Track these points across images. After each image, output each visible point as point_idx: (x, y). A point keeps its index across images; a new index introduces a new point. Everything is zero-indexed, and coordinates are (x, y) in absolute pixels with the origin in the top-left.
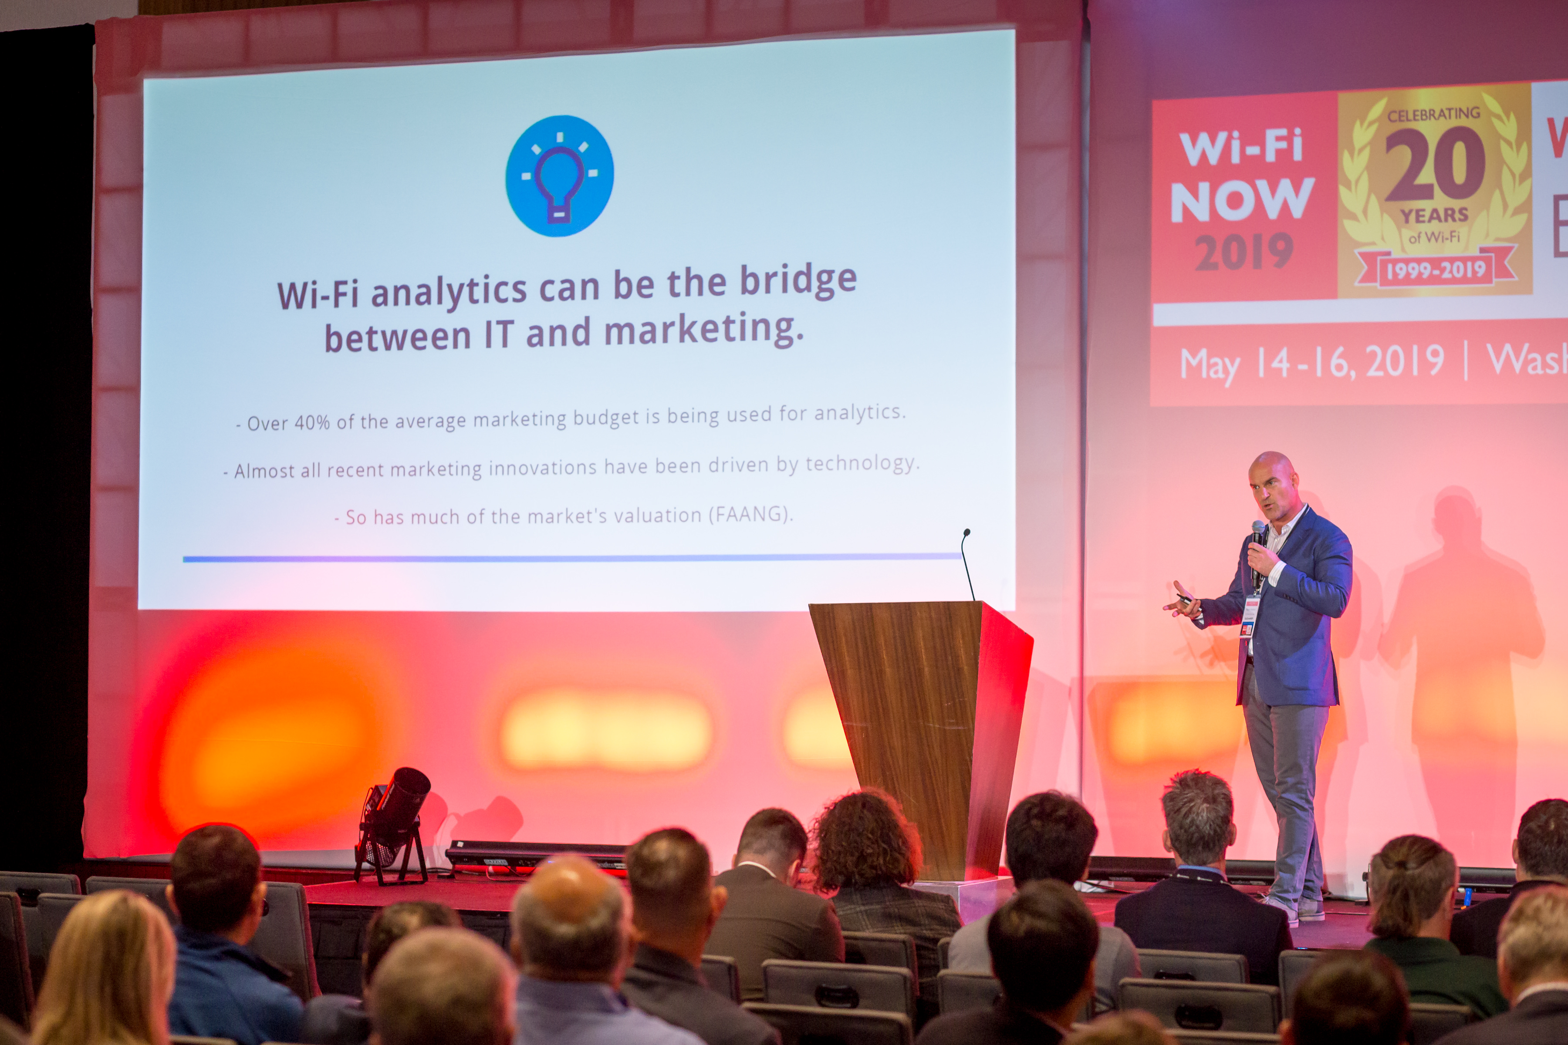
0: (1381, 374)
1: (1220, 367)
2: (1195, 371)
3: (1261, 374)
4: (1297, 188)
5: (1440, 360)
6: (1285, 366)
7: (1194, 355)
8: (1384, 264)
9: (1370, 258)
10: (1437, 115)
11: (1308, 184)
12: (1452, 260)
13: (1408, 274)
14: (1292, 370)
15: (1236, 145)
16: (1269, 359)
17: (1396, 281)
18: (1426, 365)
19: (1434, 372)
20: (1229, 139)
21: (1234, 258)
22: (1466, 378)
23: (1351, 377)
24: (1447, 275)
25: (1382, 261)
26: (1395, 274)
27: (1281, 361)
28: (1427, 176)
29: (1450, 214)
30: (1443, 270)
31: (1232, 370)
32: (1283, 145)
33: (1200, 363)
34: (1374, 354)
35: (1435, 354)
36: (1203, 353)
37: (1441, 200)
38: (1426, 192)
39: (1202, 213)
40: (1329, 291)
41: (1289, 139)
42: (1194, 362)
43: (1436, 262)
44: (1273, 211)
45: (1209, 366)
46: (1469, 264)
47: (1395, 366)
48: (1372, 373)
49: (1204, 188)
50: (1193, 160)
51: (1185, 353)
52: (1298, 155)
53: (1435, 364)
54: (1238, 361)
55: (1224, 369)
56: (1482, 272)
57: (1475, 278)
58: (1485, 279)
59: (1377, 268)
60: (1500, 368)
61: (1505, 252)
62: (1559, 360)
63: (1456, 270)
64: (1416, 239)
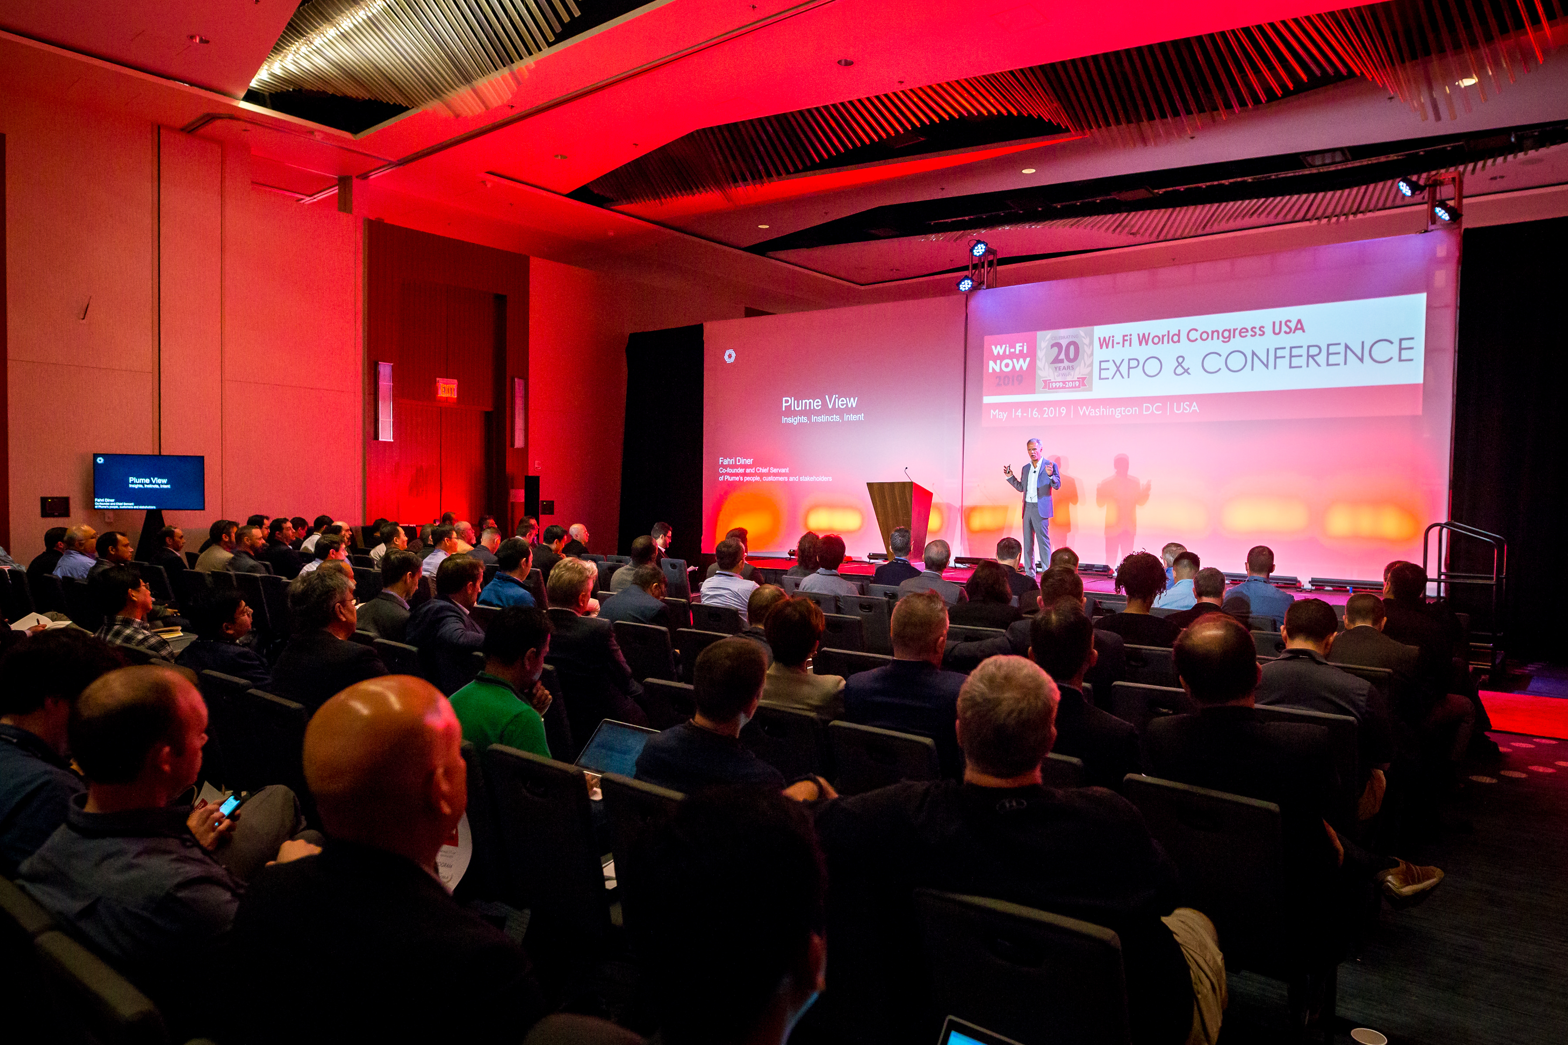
0: (1047, 416)
2: (995, 416)
3: (1013, 417)
4: (1025, 362)
5: (1064, 412)
7: (994, 411)
8: (1049, 383)
9: (1045, 381)
10: (1066, 338)
11: (1028, 360)
12: (1069, 382)
13: (1056, 386)
14: (1022, 415)
15: (1008, 349)
16: (1016, 413)
17: (1053, 388)
18: (1060, 413)
20: (1006, 347)
21: (1006, 382)
22: (1072, 417)
23: (1039, 417)
24: (1067, 386)
26: (1052, 386)
27: (1019, 413)
28: (1062, 356)
29: (1069, 367)
31: (1005, 416)
32: (1021, 348)
33: (996, 413)
34: (1045, 410)
35: (1063, 410)
36: (997, 411)
37: (1066, 363)
38: (1062, 361)
39: (998, 370)
40: (1033, 391)
41: (1023, 346)
42: (994, 413)
43: (1064, 382)
44: (1018, 368)
45: (999, 415)
46: (1074, 383)
47: (1051, 414)
48: (1045, 416)
49: (998, 362)
50: (996, 354)
51: (992, 411)
52: (1025, 351)
54: (1007, 413)
55: (1003, 416)
56: (1077, 385)
57: (1076, 387)
58: (1079, 387)
59: (1047, 385)
60: (1081, 413)
61: (1084, 379)
62: (1100, 412)
63: (1071, 384)
64: (1058, 376)
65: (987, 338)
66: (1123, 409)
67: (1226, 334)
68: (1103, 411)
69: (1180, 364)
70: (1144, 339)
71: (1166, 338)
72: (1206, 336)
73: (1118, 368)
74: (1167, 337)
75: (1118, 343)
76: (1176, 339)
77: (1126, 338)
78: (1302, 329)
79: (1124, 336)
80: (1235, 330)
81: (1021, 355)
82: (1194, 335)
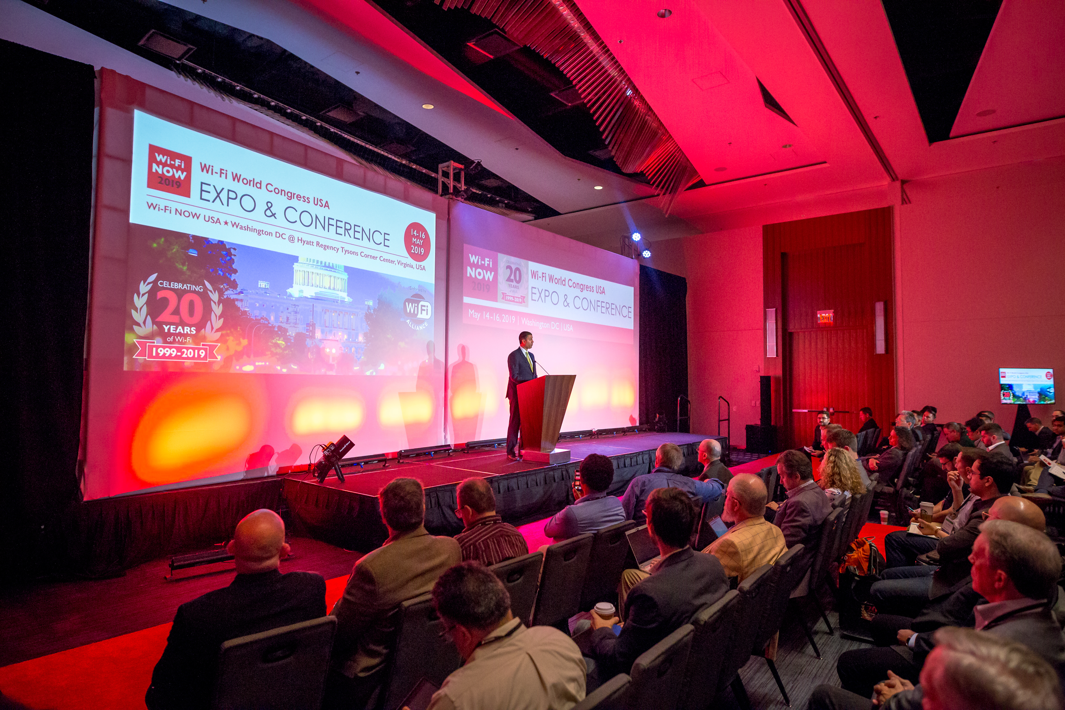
0: (505, 321)
3: (484, 318)
4: (491, 274)
5: (514, 320)
6: (488, 317)
7: (471, 311)
9: (503, 293)
10: (514, 263)
11: (493, 273)
12: (516, 297)
13: (509, 299)
14: (490, 318)
15: (480, 260)
16: (485, 314)
17: (507, 300)
18: (512, 321)
20: (479, 258)
21: (480, 288)
22: (518, 325)
23: (500, 321)
24: (515, 301)
28: (512, 277)
29: (516, 287)
30: (515, 299)
31: (479, 316)
32: (488, 263)
33: (473, 313)
34: (504, 316)
35: (513, 318)
36: (473, 311)
37: (514, 283)
38: (512, 281)
39: (473, 276)
40: (495, 300)
41: (490, 261)
42: (471, 314)
43: (514, 297)
44: (487, 278)
45: (474, 315)
46: (519, 299)
47: (507, 320)
48: (503, 321)
49: (474, 269)
50: (472, 262)
51: (469, 311)
52: (491, 266)
54: (480, 314)
55: (477, 316)
56: (521, 301)
58: (521, 303)
59: (504, 296)
60: (523, 323)
61: (524, 297)
62: (532, 323)
63: (517, 300)
64: (510, 291)
65: (466, 246)
66: (543, 323)
67: (582, 286)
68: (534, 323)
69: (566, 300)
70: (551, 279)
71: (560, 281)
72: (576, 285)
73: (540, 294)
74: (560, 279)
75: (540, 277)
76: (564, 282)
77: (543, 275)
78: (604, 292)
79: (543, 273)
80: (585, 285)
81: (487, 269)
82: (571, 283)
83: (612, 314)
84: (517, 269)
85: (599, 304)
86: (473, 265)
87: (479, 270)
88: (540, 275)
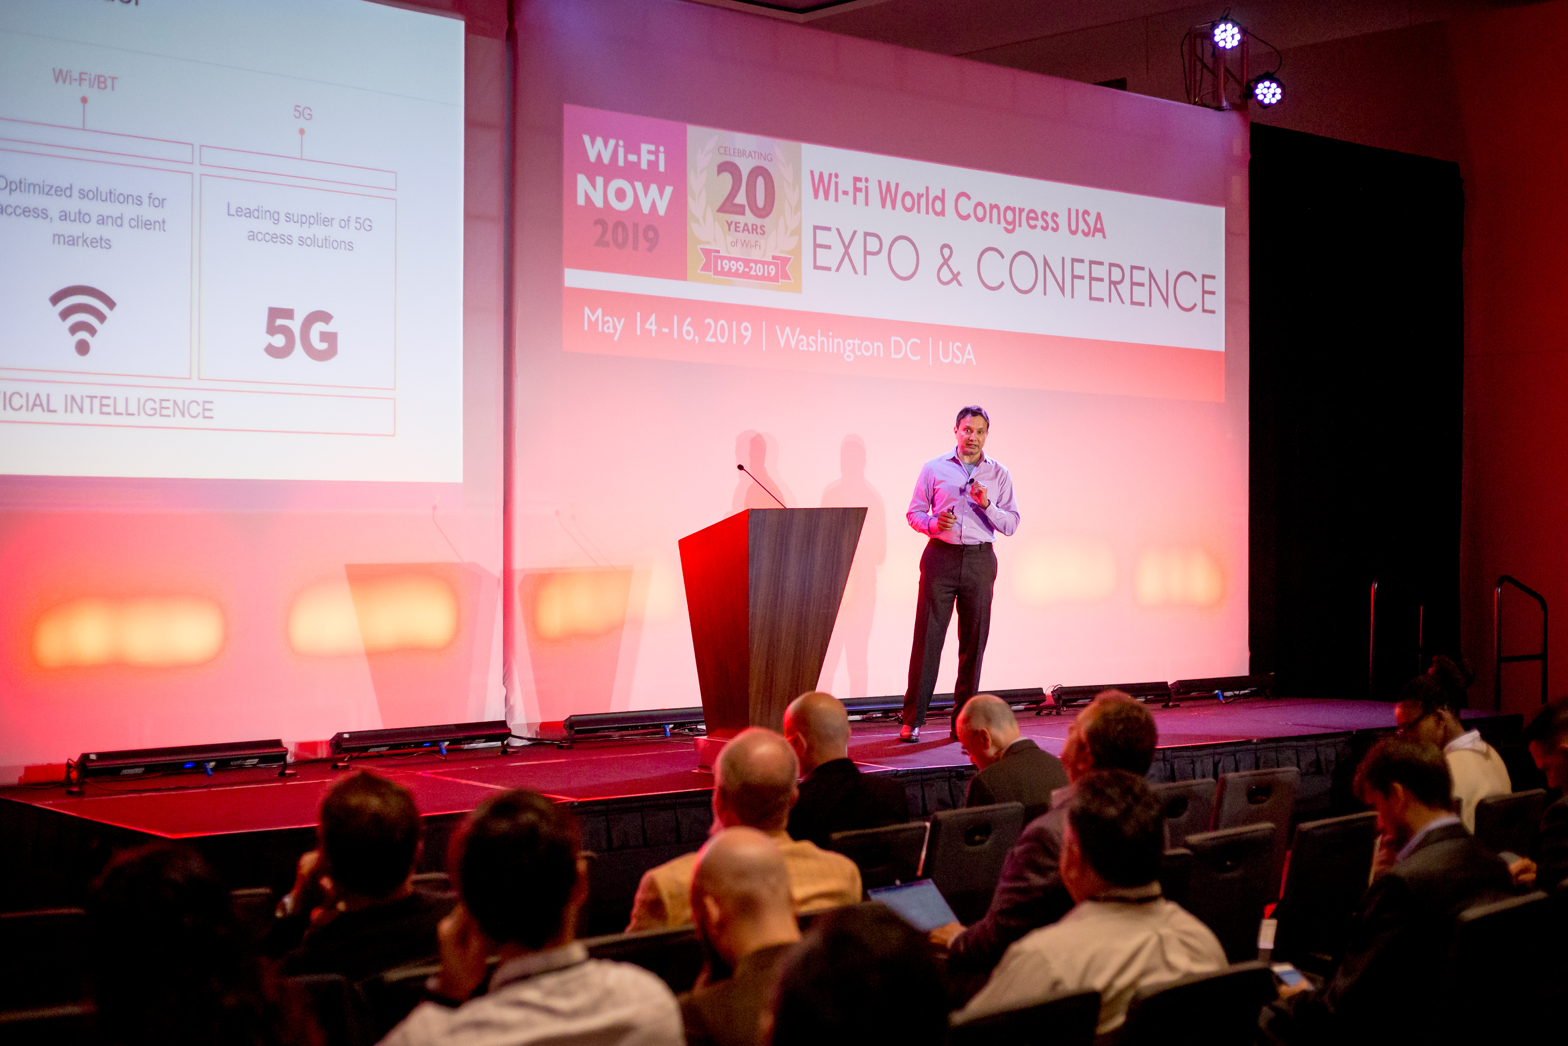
0: (714, 340)
1: (611, 324)
2: (593, 325)
3: (638, 333)
4: (661, 193)
5: (749, 334)
6: (654, 328)
7: (594, 312)
8: (717, 258)
9: (707, 252)
10: (747, 154)
11: (669, 190)
12: (756, 262)
13: (730, 268)
14: (658, 332)
15: (621, 151)
16: (644, 322)
17: (722, 273)
18: (741, 337)
19: (745, 343)
20: (617, 146)
21: (620, 240)
22: (764, 349)
23: (695, 340)
24: (753, 273)
25: (714, 256)
26: (722, 267)
27: (652, 325)
28: (741, 198)
29: (755, 228)
30: (751, 268)
31: (619, 328)
32: (652, 157)
33: (597, 319)
34: (709, 324)
35: (746, 329)
36: (599, 312)
37: (749, 218)
38: (739, 210)
39: (599, 203)
40: (681, 274)
41: (656, 153)
42: (593, 319)
43: (747, 262)
44: (646, 209)
45: (604, 323)
46: (766, 266)
47: (723, 337)
48: (708, 339)
49: (600, 181)
50: (593, 158)
51: (587, 311)
52: (662, 168)
53: (746, 337)
54: (623, 320)
55: (614, 326)
56: (773, 273)
57: (769, 278)
58: (775, 279)
59: (711, 260)
60: (782, 342)
61: (786, 261)
62: (816, 342)
63: (758, 270)
64: (734, 244)
65: (570, 111)
66: (857, 342)
67: (1010, 216)
68: (822, 342)
69: (946, 262)
70: (888, 195)
71: (923, 201)
72: (985, 212)
73: (847, 248)
74: (925, 196)
75: (845, 193)
76: (938, 206)
77: (859, 185)
78: (1102, 230)
79: (857, 179)
80: (1021, 210)
81: (650, 176)
82: (966, 207)
83: (1133, 303)
84: (759, 171)
85: (1081, 269)
86: (595, 170)
87: (618, 183)
88: (846, 184)
